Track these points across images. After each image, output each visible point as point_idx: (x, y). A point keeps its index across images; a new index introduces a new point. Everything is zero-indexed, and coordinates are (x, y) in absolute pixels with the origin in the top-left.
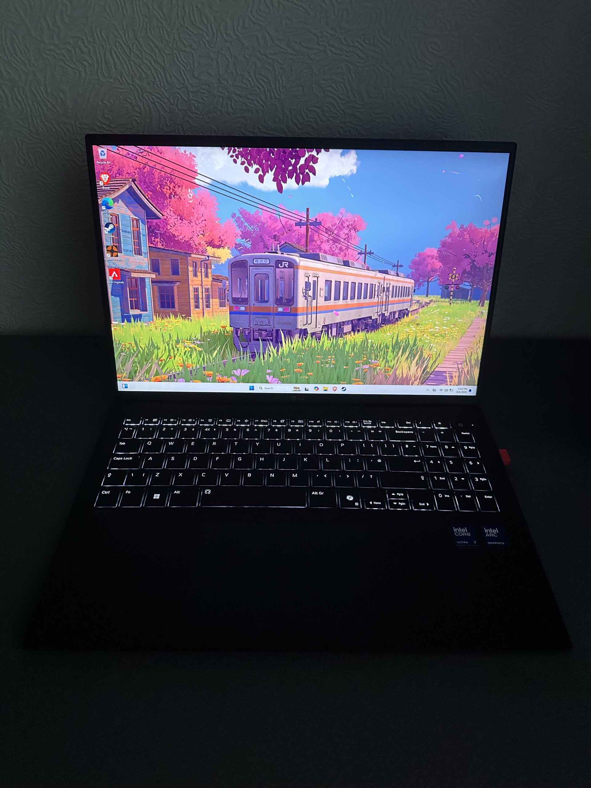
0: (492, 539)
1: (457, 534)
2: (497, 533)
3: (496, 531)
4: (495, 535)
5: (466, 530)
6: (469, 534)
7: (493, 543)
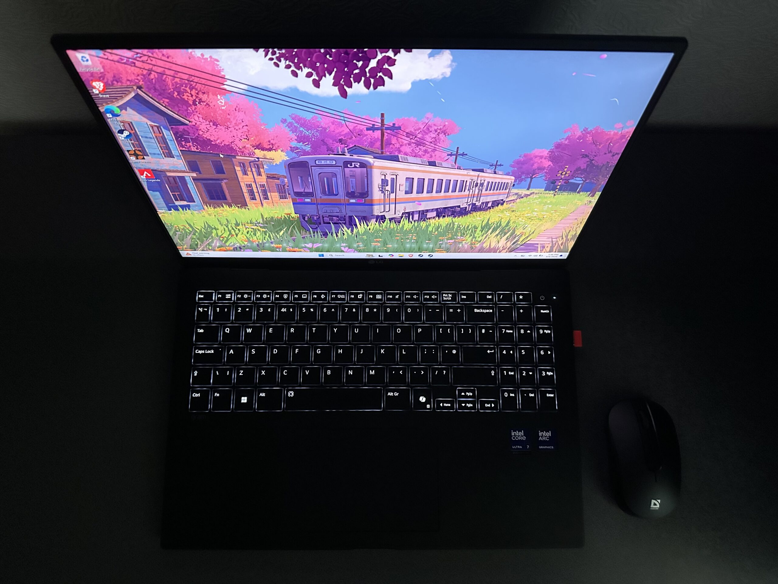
0: (544, 443)
1: (514, 438)
2: (549, 436)
3: (549, 434)
4: (547, 438)
5: (522, 433)
6: (524, 438)
7: (544, 447)
